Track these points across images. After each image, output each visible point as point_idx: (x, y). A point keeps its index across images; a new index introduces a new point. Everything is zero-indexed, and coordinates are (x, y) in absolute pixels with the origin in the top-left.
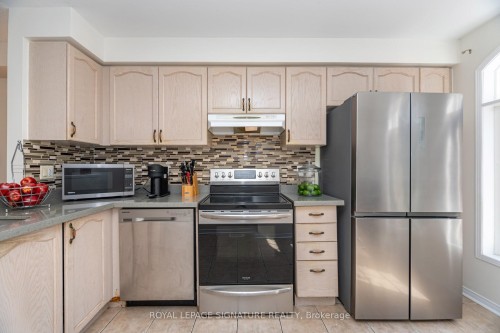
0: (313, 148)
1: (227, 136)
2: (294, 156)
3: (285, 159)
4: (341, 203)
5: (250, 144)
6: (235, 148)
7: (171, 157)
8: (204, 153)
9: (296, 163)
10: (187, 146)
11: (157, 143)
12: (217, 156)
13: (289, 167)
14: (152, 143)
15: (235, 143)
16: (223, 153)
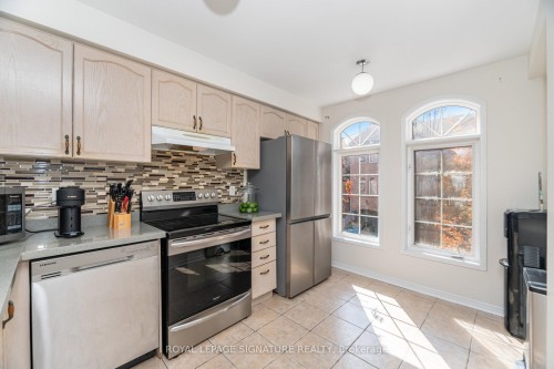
0: (242, 170)
1: (159, 152)
2: (227, 177)
3: (220, 179)
4: (279, 215)
5: (187, 163)
6: (170, 166)
7: (71, 175)
8: (127, 171)
9: (229, 184)
10: (102, 161)
11: (70, 155)
12: (147, 175)
13: (223, 187)
14: (62, 155)
15: (170, 161)
16: (155, 172)
